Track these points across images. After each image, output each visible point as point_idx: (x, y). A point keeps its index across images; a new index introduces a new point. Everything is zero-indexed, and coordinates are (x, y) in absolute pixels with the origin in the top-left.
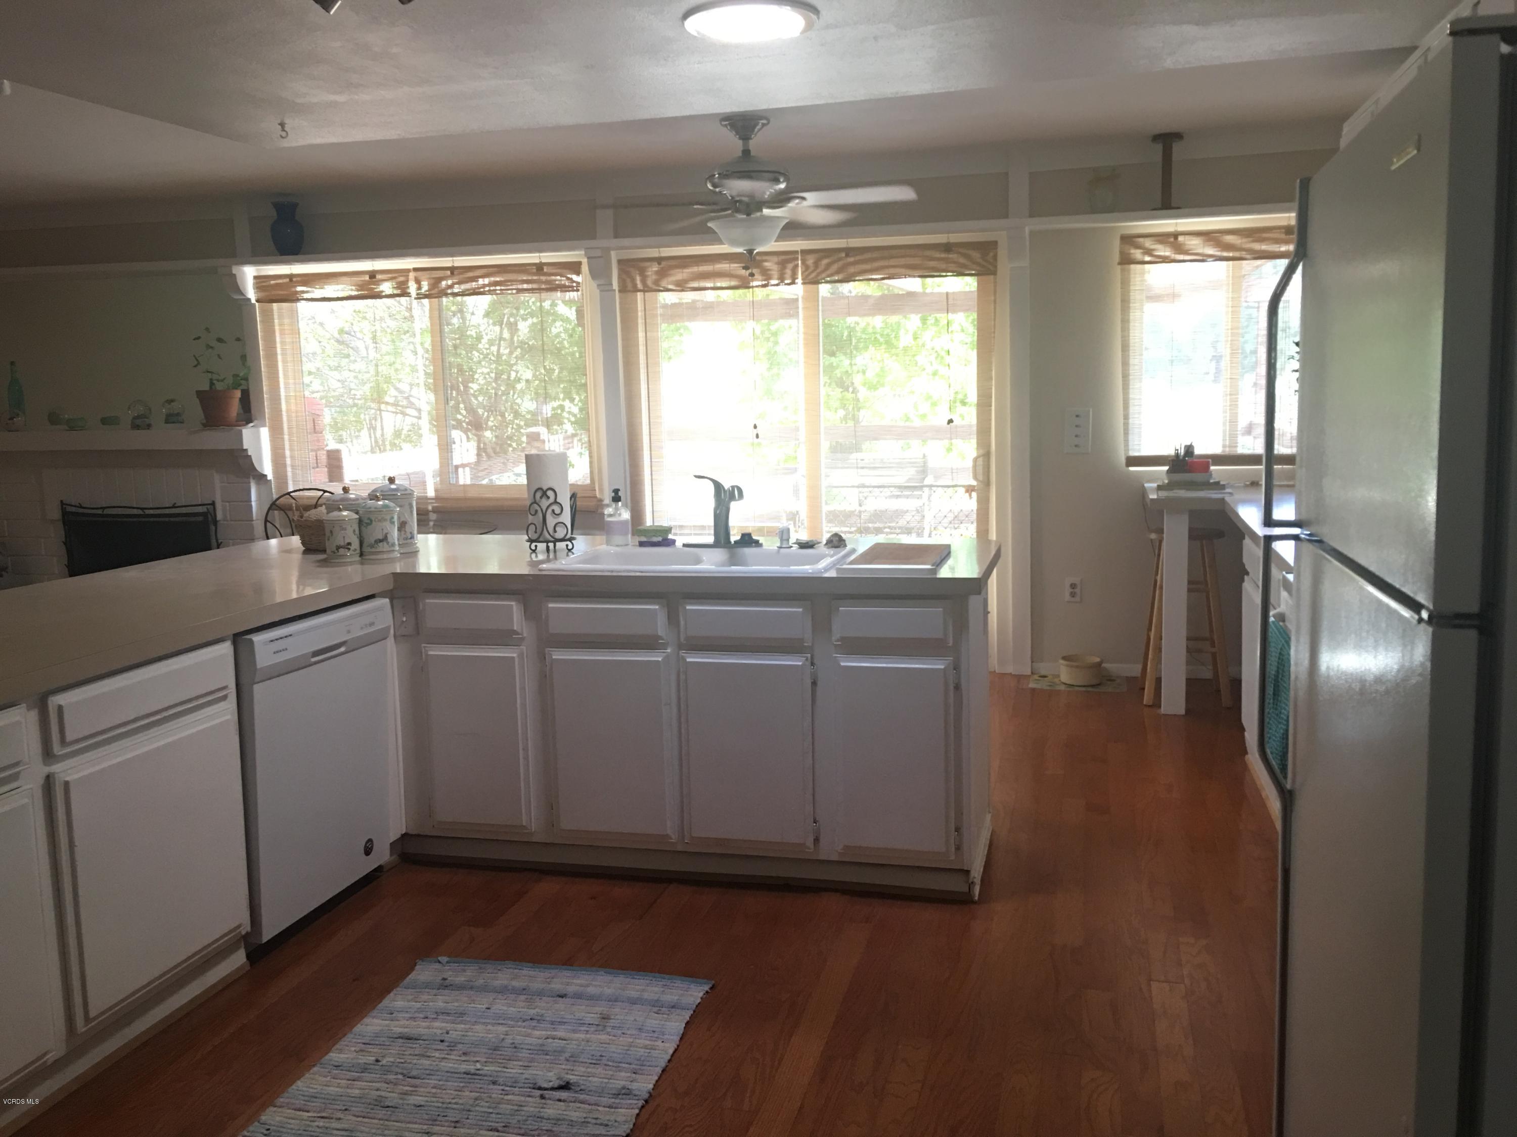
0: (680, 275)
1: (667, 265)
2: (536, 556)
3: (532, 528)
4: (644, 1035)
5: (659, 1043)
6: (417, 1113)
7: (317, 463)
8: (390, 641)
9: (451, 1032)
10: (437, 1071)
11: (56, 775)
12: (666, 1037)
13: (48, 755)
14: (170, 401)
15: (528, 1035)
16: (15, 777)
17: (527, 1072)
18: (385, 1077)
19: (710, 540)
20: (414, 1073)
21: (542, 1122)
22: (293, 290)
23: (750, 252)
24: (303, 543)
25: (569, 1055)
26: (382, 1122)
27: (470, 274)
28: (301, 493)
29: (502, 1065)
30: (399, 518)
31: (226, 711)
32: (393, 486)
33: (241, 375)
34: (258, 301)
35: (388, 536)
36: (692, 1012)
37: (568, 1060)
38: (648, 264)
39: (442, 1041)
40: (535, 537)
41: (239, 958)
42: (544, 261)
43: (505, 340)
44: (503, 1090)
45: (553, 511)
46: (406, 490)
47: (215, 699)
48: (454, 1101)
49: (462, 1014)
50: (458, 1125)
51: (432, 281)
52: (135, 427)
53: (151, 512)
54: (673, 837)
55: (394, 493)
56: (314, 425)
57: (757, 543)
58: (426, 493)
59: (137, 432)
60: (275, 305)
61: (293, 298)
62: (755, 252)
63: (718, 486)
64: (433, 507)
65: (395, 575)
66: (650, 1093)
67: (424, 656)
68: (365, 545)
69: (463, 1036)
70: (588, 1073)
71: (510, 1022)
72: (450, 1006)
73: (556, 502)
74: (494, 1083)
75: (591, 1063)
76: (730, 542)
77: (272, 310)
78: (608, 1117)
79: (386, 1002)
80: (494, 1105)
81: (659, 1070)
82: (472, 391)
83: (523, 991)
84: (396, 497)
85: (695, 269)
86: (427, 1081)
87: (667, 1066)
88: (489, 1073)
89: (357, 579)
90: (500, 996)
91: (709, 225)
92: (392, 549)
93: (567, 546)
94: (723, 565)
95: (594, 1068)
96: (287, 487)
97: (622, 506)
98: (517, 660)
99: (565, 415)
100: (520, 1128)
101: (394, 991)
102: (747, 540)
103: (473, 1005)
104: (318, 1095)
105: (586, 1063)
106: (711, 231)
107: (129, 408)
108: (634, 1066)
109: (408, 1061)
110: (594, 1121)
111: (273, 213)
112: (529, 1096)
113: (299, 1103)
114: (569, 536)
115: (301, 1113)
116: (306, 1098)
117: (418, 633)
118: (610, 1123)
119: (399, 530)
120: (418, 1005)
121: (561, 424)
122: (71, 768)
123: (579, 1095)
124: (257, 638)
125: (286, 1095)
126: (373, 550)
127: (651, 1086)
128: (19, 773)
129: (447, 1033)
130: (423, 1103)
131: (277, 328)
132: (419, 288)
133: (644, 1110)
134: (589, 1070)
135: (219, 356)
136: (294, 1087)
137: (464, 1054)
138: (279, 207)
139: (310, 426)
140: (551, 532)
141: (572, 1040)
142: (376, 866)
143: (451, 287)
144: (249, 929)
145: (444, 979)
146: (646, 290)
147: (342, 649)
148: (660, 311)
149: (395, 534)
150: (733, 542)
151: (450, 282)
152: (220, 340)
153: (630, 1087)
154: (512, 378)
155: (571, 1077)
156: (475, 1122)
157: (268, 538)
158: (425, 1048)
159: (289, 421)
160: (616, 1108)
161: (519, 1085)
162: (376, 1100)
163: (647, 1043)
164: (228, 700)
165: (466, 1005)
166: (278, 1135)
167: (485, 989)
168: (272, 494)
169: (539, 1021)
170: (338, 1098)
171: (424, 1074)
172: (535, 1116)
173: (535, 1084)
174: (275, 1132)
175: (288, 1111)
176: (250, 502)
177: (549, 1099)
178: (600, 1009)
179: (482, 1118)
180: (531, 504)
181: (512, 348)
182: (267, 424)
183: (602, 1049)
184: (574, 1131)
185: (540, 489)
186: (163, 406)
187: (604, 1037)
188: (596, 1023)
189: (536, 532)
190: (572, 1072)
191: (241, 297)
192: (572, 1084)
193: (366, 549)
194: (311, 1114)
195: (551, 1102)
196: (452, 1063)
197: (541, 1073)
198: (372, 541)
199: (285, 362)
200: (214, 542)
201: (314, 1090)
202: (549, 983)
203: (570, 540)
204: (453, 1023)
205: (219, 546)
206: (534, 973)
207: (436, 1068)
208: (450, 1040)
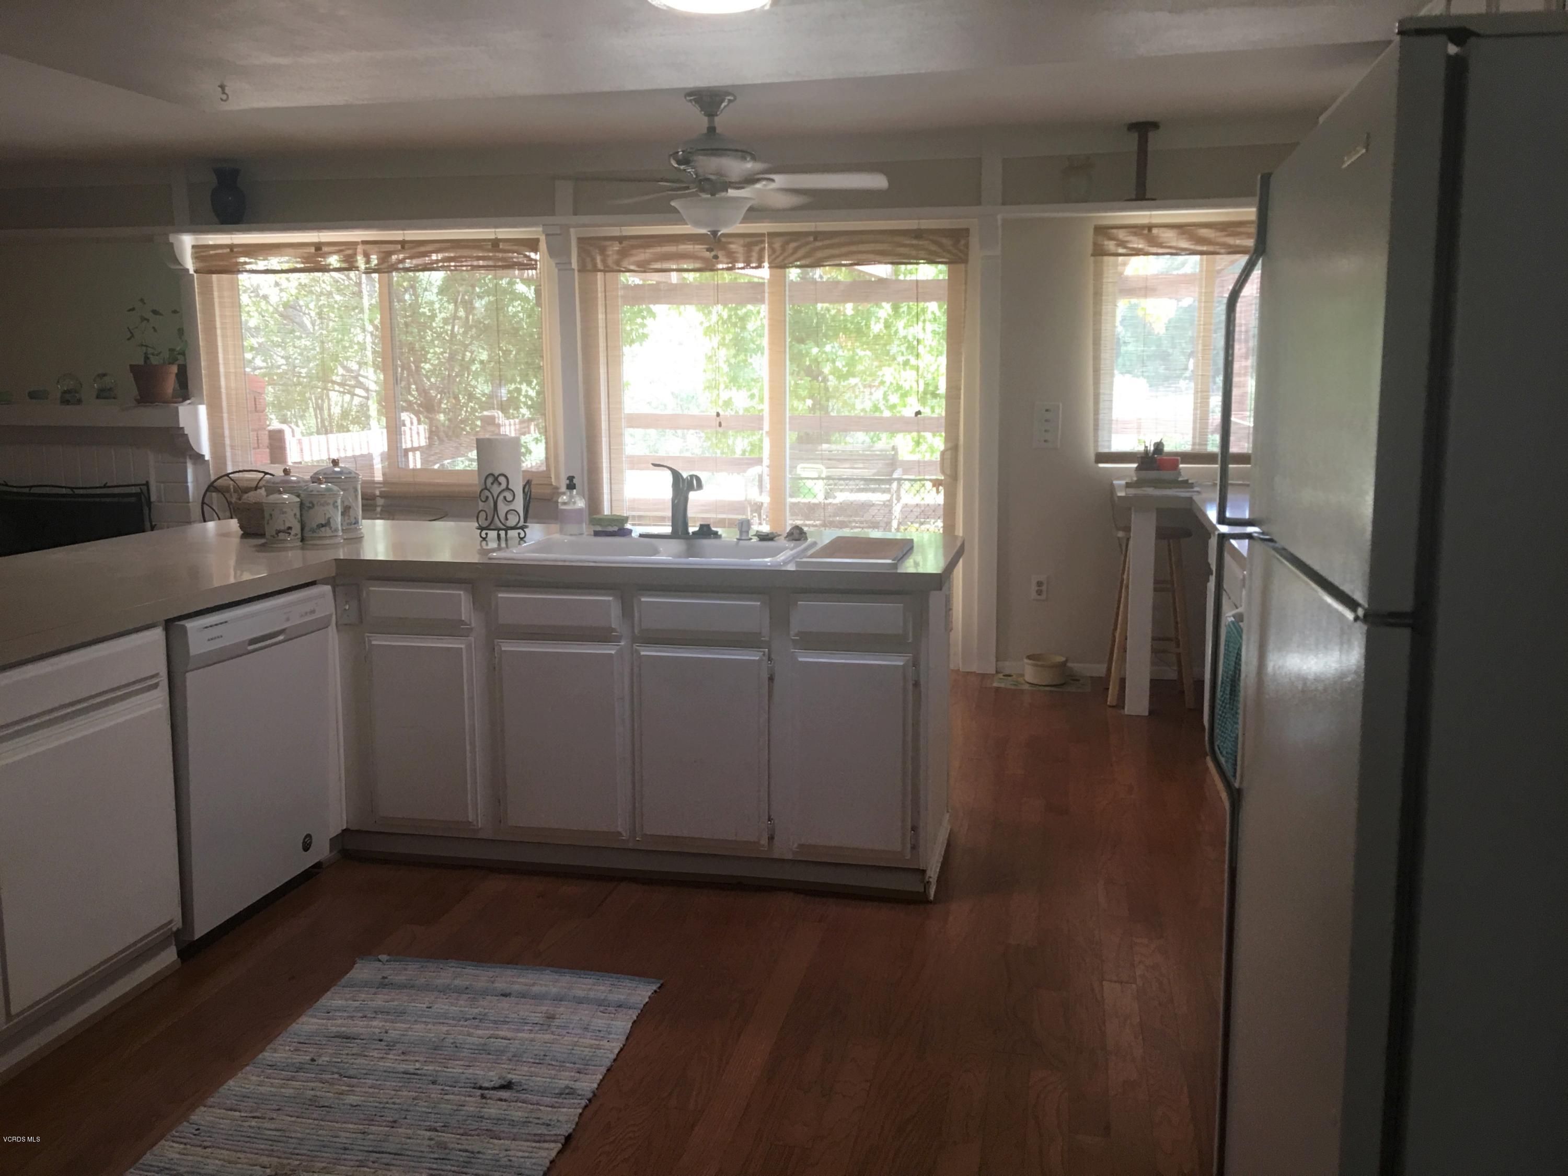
0: (643, 255)
1: (630, 245)
2: (487, 544)
3: (483, 515)
4: (589, 1034)
5: (604, 1042)
6: (353, 1113)
7: (258, 443)
8: (332, 630)
9: (390, 1031)
10: (376, 1070)
12: (612, 1036)
14: (103, 376)
15: (469, 1035)
17: (468, 1071)
18: (321, 1076)
19: (667, 530)
20: (351, 1072)
21: (482, 1121)
22: (234, 260)
23: (714, 233)
24: (241, 527)
25: (512, 1054)
26: (316, 1122)
27: (422, 249)
28: (240, 475)
29: (442, 1065)
30: (343, 502)
31: (158, 700)
32: (337, 469)
33: (178, 349)
34: (196, 271)
35: (331, 520)
36: (639, 1011)
37: (510, 1060)
38: (609, 243)
39: (381, 1040)
40: (485, 524)
41: (169, 956)
42: (499, 237)
43: (459, 318)
44: (443, 1090)
45: (505, 498)
46: (350, 473)
47: (144, 687)
48: (391, 1101)
49: (403, 1013)
50: (395, 1125)
51: (382, 255)
52: (65, 402)
53: (81, 491)
54: (624, 834)
55: (338, 476)
56: (256, 404)
57: (716, 535)
58: (374, 477)
59: (67, 407)
60: (214, 276)
61: (234, 270)
62: (719, 233)
63: (676, 475)
64: (381, 492)
65: (338, 561)
66: (594, 1092)
67: (367, 646)
68: (307, 529)
69: (403, 1035)
70: (531, 1073)
71: (450, 1022)
72: (388, 1005)
73: (507, 489)
74: (434, 1083)
75: (534, 1063)
76: (688, 533)
77: (211, 283)
78: (550, 1117)
79: (323, 1001)
80: (433, 1105)
82: (424, 372)
83: (466, 990)
84: (339, 480)
85: (658, 250)
86: (364, 1081)
87: (612, 1066)
88: (429, 1072)
89: (298, 564)
90: (441, 995)
91: (673, 204)
92: (335, 534)
93: (519, 534)
94: (680, 557)
95: (537, 1067)
96: (226, 470)
97: (577, 493)
98: (464, 652)
99: (522, 398)
100: (459, 1128)
101: (332, 990)
102: (706, 531)
103: (413, 1004)
104: (250, 1095)
105: (529, 1062)
106: (675, 211)
107: (59, 382)
108: (578, 1066)
109: (346, 1060)
110: (537, 1121)
111: (214, 180)
112: (469, 1096)
113: (231, 1102)
114: (521, 523)
115: (233, 1113)
116: (238, 1098)
117: (361, 622)
118: (552, 1123)
119: (343, 514)
120: (357, 1004)
121: (517, 408)
123: (521, 1095)
124: (190, 625)
125: (217, 1094)
126: (315, 535)
127: (595, 1085)
129: (386, 1032)
130: (359, 1103)
131: (216, 300)
132: (368, 261)
133: (587, 1110)
134: (532, 1070)
135: (154, 328)
136: (225, 1087)
137: (403, 1053)
138: (219, 173)
139: (251, 404)
140: (503, 519)
141: (515, 1039)
142: (314, 862)
143: (402, 261)
144: (180, 925)
145: (384, 978)
146: (607, 270)
147: (281, 638)
148: (621, 293)
149: (338, 518)
150: (691, 534)
151: (400, 256)
152: (155, 312)
153: (573, 1087)
154: (467, 359)
155: (514, 1076)
156: (413, 1122)
157: (205, 521)
158: (362, 1047)
159: (228, 398)
160: (558, 1107)
161: (460, 1085)
162: (310, 1100)
163: (593, 1042)
164: (159, 688)
165: (406, 1004)
166: (208, 1134)
167: (427, 988)
168: (209, 475)
169: (481, 1020)
170: (271, 1098)
171: (361, 1073)
172: (475, 1116)
173: (476, 1084)
174: (205, 1132)
175: (219, 1111)
176: (187, 482)
177: (490, 1098)
178: (544, 1008)
179: (421, 1118)
180: (482, 490)
181: (467, 327)
182: (205, 402)
183: (545, 1049)
184: (515, 1131)
185: (492, 475)
186: (95, 381)
187: (548, 1037)
188: (541, 1022)
189: (486, 519)
190: (514, 1072)
191: (178, 267)
192: (513, 1083)
193: (307, 534)
194: (243, 1114)
195: (492, 1102)
196: (391, 1062)
197: (482, 1073)
198: (314, 525)
199: (224, 336)
200: (147, 524)
201: (247, 1091)
202: (493, 982)
203: (522, 528)
204: (393, 1022)
205: (152, 528)
206: (478, 972)
207: (374, 1068)
208: (389, 1039)
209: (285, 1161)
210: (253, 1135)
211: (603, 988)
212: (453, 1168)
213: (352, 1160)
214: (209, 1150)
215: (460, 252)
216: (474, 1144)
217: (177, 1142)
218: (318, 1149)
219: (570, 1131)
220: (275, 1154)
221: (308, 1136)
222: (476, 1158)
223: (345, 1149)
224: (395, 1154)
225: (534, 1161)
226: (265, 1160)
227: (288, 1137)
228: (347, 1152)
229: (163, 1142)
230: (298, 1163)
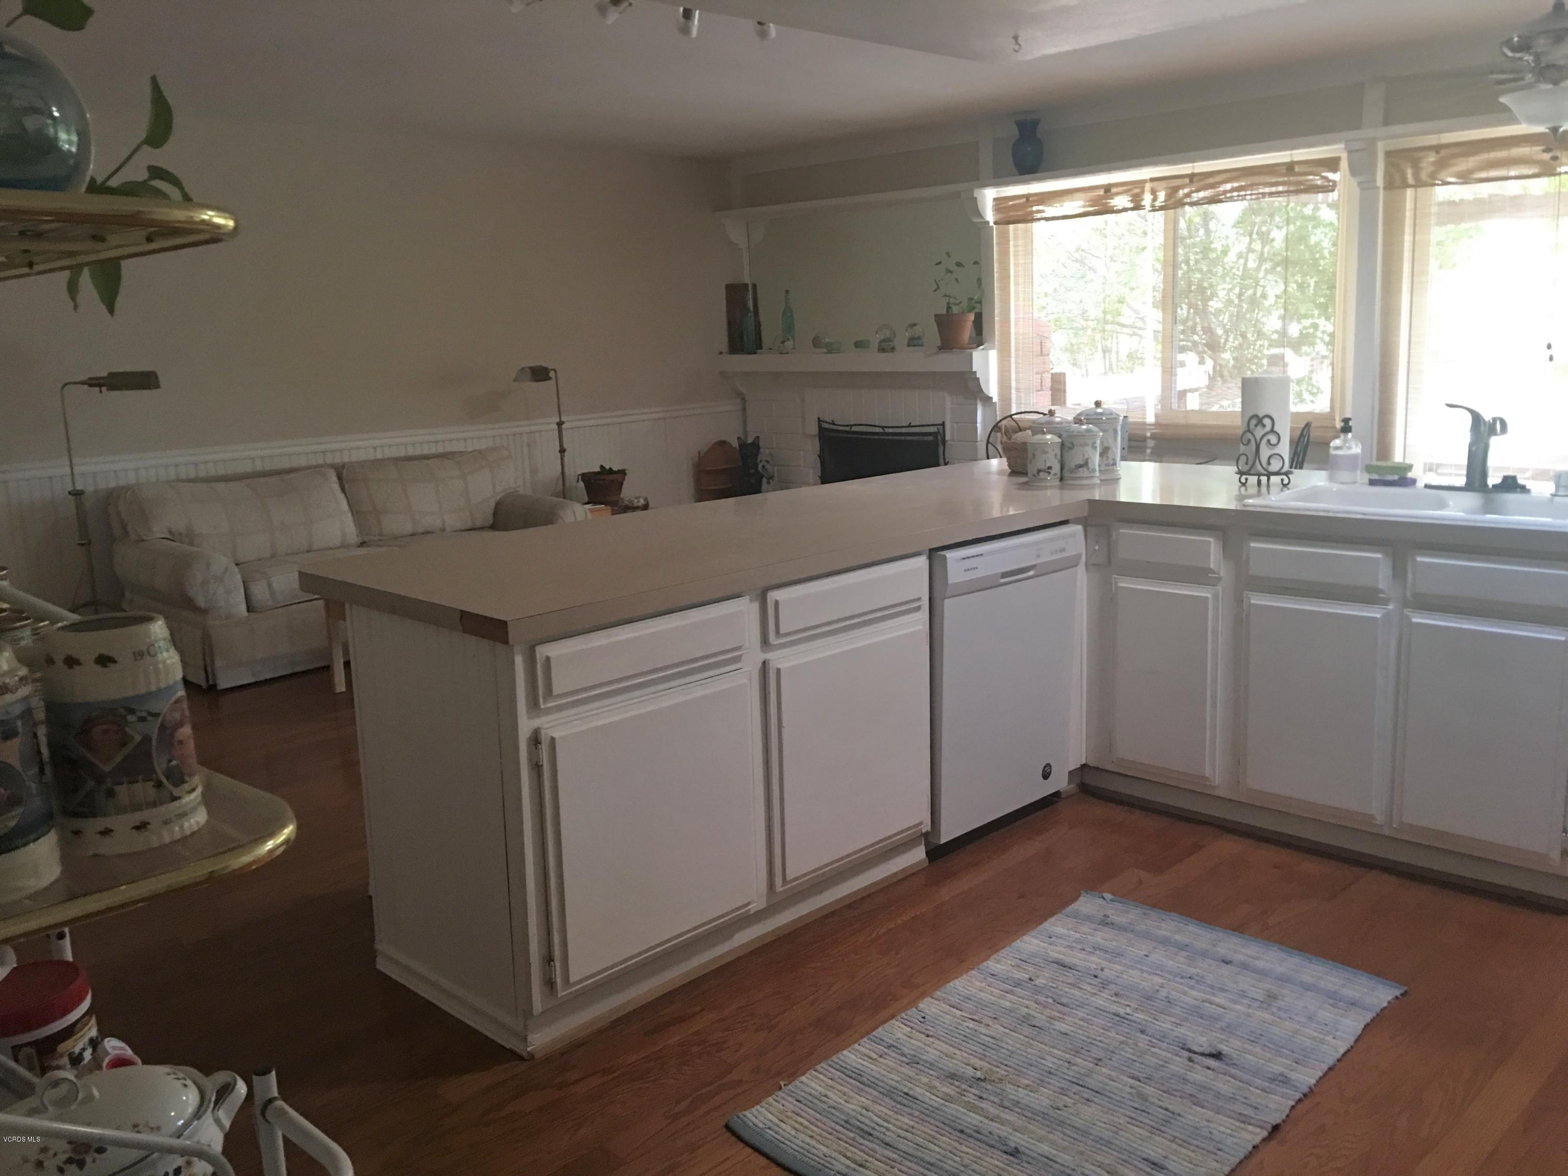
0: (1463, 165)
1: (1448, 154)
2: (1246, 490)
3: (1243, 459)
4: (1314, 1025)
5: (1329, 1038)
6: (1060, 1040)
7: (1041, 386)
8: (1081, 570)
9: (1105, 970)
10: (1088, 1005)
11: (771, 662)
12: (1339, 1034)
13: (765, 642)
14: (913, 325)
15: (1185, 994)
16: (738, 659)
17: (1178, 1030)
18: (1036, 997)
19: (1461, 481)
20: (1064, 1000)
21: (1186, 1084)
22: (1030, 209)
23: (1555, 130)
24: (1009, 466)
25: (1226, 1025)
26: (1027, 1039)
27: (1211, 180)
28: (1022, 416)
29: (1153, 1016)
30: (1102, 443)
31: (919, 622)
32: (1099, 410)
33: (976, 298)
34: (995, 223)
35: (1089, 461)
36: (1375, 1015)
37: (1223, 1030)
38: (1420, 154)
39: (1096, 977)
40: (1246, 468)
41: (918, 854)
42: (1296, 159)
43: (1253, 251)
44: (1150, 1041)
45: (1269, 441)
46: (1111, 414)
47: (909, 609)
48: (1099, 1038)
49: (1121, 955)
50: (1100, 1063)
51: (1170, 191)
52: (882, 350)
53: (891, 430)
54: (1378, 818)
55: (1099, 417)
56: (1041, 348)
57: (1523, 489)
58: (1145, 418)
59: (884, 355)
60: (1011, 226)
61: (1028, 219)
62: (1561, 130)
63: (1477, 418)
64: (1152, 434)
65: (1092, 502)
66: (1310, 1088)
67: (1114, 588)
68: (1065, 471)
69: (1118, 977)
70: (1245, 1049)
71: (1166, 975)
72: (1107, 944)
73: (1272, 431)
74: (1142, 1032)
75: (1249, 1040)
76: (1487, 485)
77: (1008, 232)
78: (1259, 1100)
79: (1046, 925)
80: (1138, 1054)
81: (1325, 1067)
82: (1210, 309)
83: (1183, 947)
84: (1100, 421)
85: (1485, 156)
86: (1075, 1012)
87: (1335, 1065)
88: (1138, 1020)
89: (1056, 502)
90: (1160, 946)
91: (1503, 100)
92: (1093, 475)
93: (1282, 480)
94: (1474, 513)
95: (1251, 1045)
96: (1010, 411)
97: (1353, 437)
98: (1211, 601)
99: (1319, 334)
100: (1162, 1084)
101: (1056, 917)
102: (1510, 484)
103: (1131, 949)
104: (972, 998)
105: (1243, 1037)
106: (1506, 109)
107: (877, 332)
108: (1297, 1056)
109: (1060, 988)
110: (1244, 1101)
111: (1015, 132)
112: (1176, 1055)
113: (954, 1000)
114: (1284, 470)
115: (954, 1010)
116: (961, 998)
117: (1110, 562)
118: (1260, 1107)
119: (1101, 455)
120: (1078, 935)
121: (1312, 344)
122: (783, 657)
123: (1230, 1069)
124: (950, 555)
125: (943, 989)
126: (1073, 475)
127: (1313, 1081)
128: (740, 656)
129: (1102, 970)
130: (1068, 1032)
131: (1012, 249)
132: (1154, 200)
133: (1300, 1106)
134: (1246, 1046)
135: (957, 280)
136: (951, 984)
137: (1116, 995)
138: (1021, 125)
139: (1037, 348)
140: (1264, 464)
141: (1231, 1010)
142: (1054, 791)
143: (1188, 195)
144: (929, 828)
145: (1105, 916)
146: (1419, 184)
147: (1031, 573)
148: (1434, 210)
149: (1096, 459)
150: (1490, 486)
151: (1186, 191)
152: (959, 264)
153: (1288, 1076)
154: (1258, 295)
155: (1225, 1048)
156: (1116, 1065)
157: (988, 458)
158: (1078, 979)
159: (1016, 343)
160: (1268, 1093)
161: (1167, 1041)
162: (1024, 1017)
163: (1316, 1034)
164: (921, 611)
165: (1125, 947)
166: (932, 1025)
167: (1147, 935)
168: (996, 416)
169: (1198, 982)
170: (989, 1005)
171: (1074, 1004)
172: (1180, 1077)
173: (1185, 1044)
174: (929, 1021)
175: (944, 1005)
176: (976, 423)
177: (1197, 1063)
178: (1267, 986)
179: (1125, 1064)
180: (1244, 433)
181: (1262, 259)
182: (996, 347)
183: (1263, 1028)
184: (1220, 1104)
185: (1256, 416)
186: (906, 330)
187: (1267, 1016)
188: (1261, 999)
189: (1247, 463)
190: (1227, 1044)
191: (982, 220)
192: (1224, 1055)
193: (1066, 474)
194: (963, 1014)
195: (1199, 1067)
196: (1102, 1000)
197: (1192, 1035)
198: (1073, 465)
199: (1017, 284)
200: (941, 460)
201: (969, 992)
202: (1215, 946)
203: (1286, 474)
204: (1110, 962)
205: (946, 464)
206: (1200, 932)
207: (1086, 1002)
208: (1104, 977)
209: (995, 1069)
210: (969, 1036)
211: (1337, 980)
212: (1151, 1123)
213: (1054, 1086)
214: (931, 1039)
215: (1250, 180)
216: (1175, 1104)
217: (906, 1025)
218: (1025, 1065)
219: (1279, 1121)
220: (987, 1059)
221: (1018, 1051)
222: (1175, 1119)
223: (1050, 1073)
224: (1097, 1092)
225: (1235, 1140)
226: (979, 1063)
227: (1000, 1046)
228: (1051, 1076)
229: (893, 1021)
230: (1006, 1073)
